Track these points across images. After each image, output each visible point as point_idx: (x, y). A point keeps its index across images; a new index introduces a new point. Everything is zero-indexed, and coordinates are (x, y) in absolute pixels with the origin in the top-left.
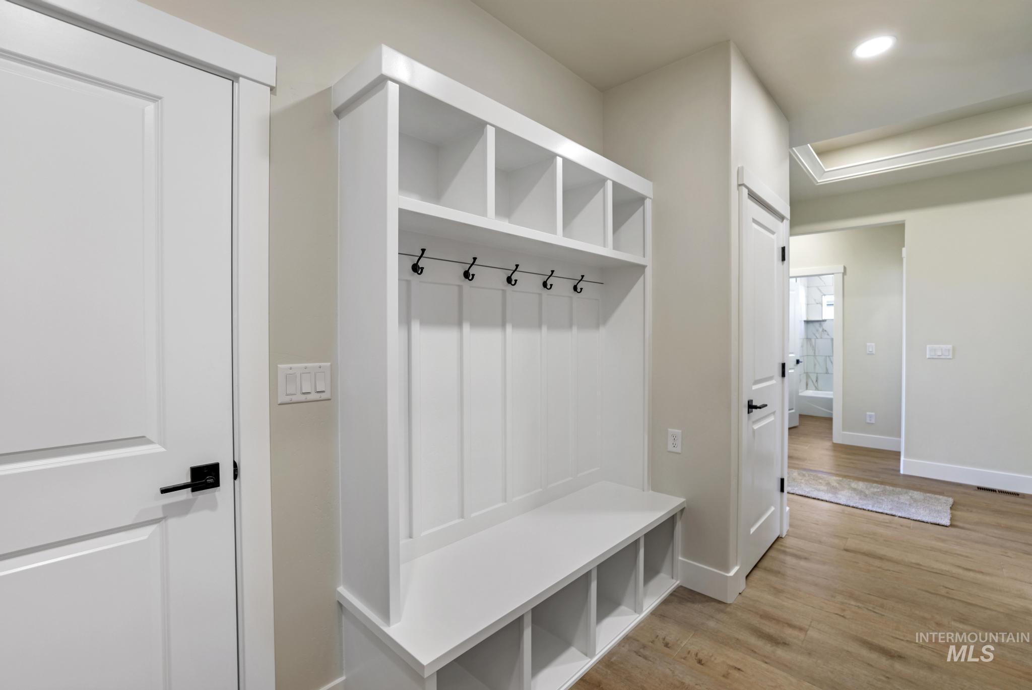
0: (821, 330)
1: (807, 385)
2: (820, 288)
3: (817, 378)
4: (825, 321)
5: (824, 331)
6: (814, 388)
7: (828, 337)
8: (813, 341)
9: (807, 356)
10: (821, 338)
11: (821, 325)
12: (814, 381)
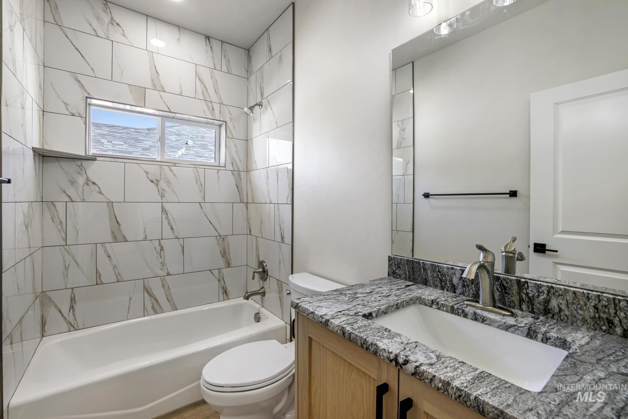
0: (81, 181)
1: (43, 324)
2: (80, 77)
3: (73, 300)
4: (93, 159)
5: (88, 181)
6: (65, 326)
7: (101, 198)
8: (60, 207)
9: (43, 247)
10: (83, 201)
11: (82, 170)
12: (65, 309)
